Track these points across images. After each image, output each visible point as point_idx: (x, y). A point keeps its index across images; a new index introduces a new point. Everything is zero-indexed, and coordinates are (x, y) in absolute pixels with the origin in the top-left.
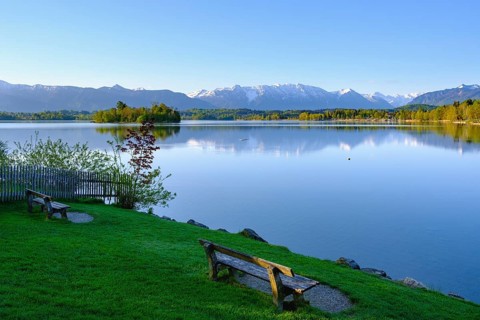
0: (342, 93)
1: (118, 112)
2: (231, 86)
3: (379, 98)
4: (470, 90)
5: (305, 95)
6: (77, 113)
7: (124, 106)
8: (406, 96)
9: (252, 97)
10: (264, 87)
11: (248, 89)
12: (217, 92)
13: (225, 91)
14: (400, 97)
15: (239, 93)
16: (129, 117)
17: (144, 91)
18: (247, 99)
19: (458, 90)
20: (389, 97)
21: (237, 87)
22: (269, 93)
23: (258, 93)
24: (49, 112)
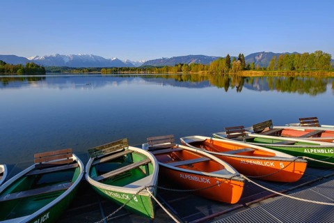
0: (112, 60)
1: (1, 67)
2: (54, 55)
3: (129, 62)
5: (94, 60)
7: (5, 63)
8: (140, 62)
9: (66, 60)
10: (73, 55)
11: (64, 56)
12: (46, 58)
13: (51, 57)
14: (138, 62)
15: (59, 58)
16: (11, 70)
18: (64, 61)
19: (161, 60)
21: (58, 55)
22: (76, 59)
23: (70, 58)
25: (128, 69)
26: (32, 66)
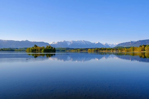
0: (96, 43)
1: (35, 48)
2: (63, 41)
3: (107, 45)
4: (133, 43)
5: (85, 44)
6: (14, 49)
7: (37, 46)
8: (115, 44)
9: (69, 44)
10: (73, 41)
11: (68, 42)
12: (58, 43)
13: (61, 43)
14: (113, 45)
15: (65, 43)
16: (39, 50)
17: (35, 42)
18: (67, 45)
19: (129, 42)
20: (110, 44)
22: (74, 43)
23: (71, 43)
24: (5, 48)
25: (105, 49)
26: (49, 47)
